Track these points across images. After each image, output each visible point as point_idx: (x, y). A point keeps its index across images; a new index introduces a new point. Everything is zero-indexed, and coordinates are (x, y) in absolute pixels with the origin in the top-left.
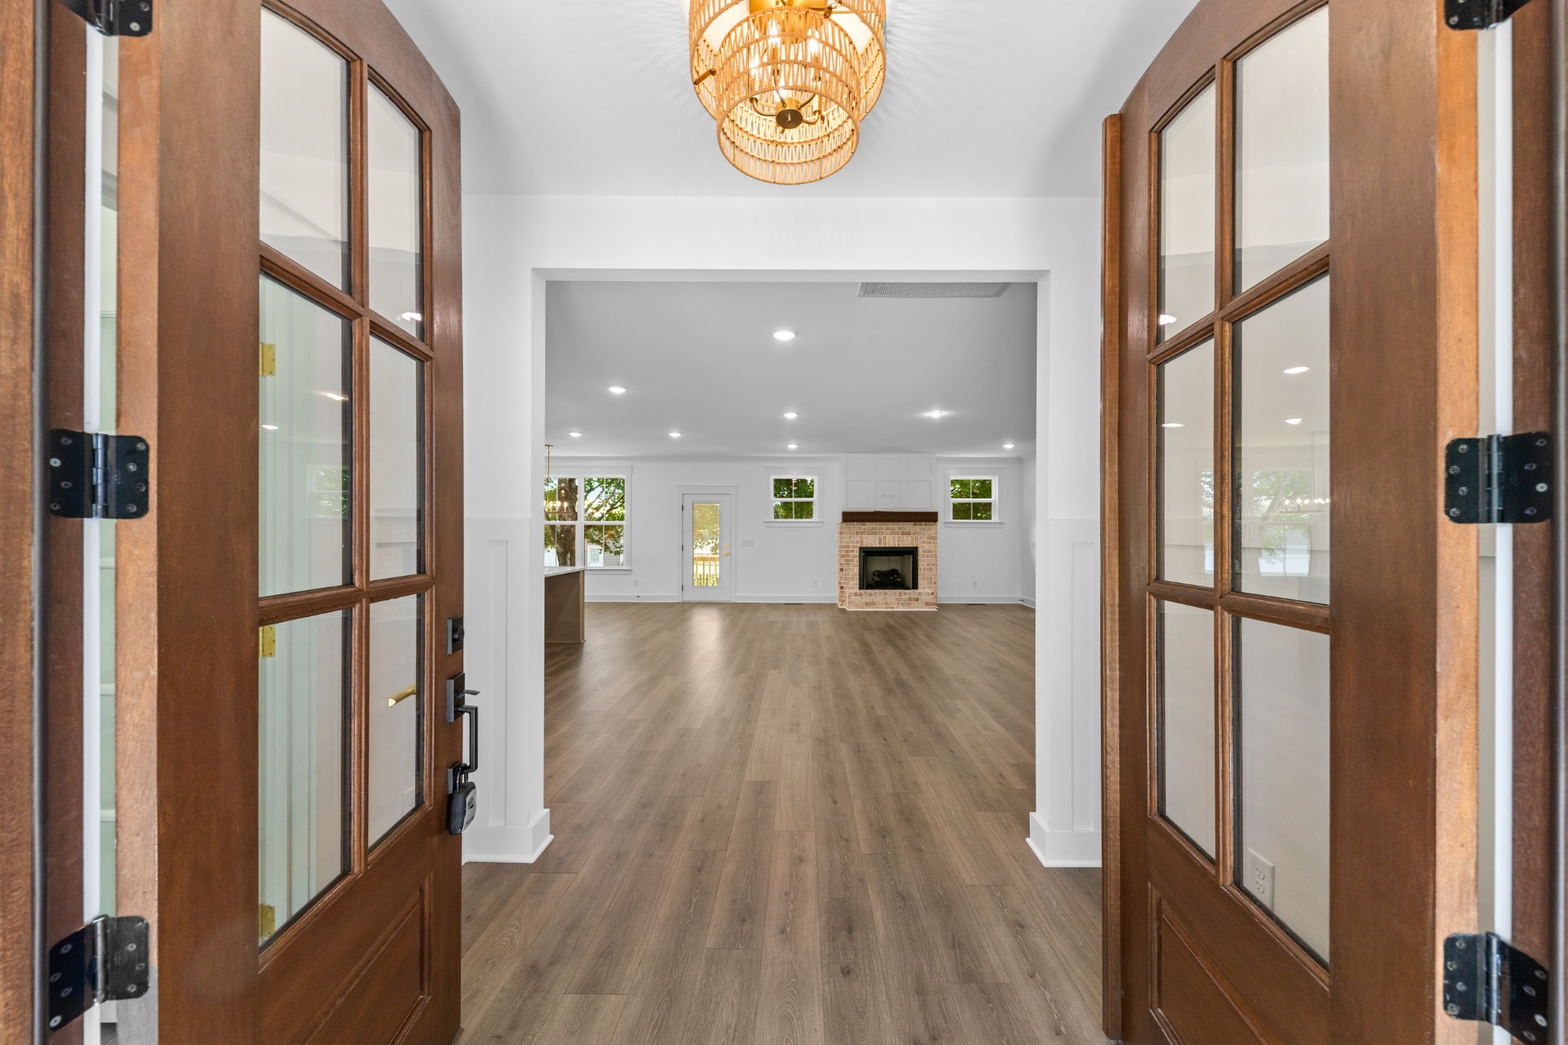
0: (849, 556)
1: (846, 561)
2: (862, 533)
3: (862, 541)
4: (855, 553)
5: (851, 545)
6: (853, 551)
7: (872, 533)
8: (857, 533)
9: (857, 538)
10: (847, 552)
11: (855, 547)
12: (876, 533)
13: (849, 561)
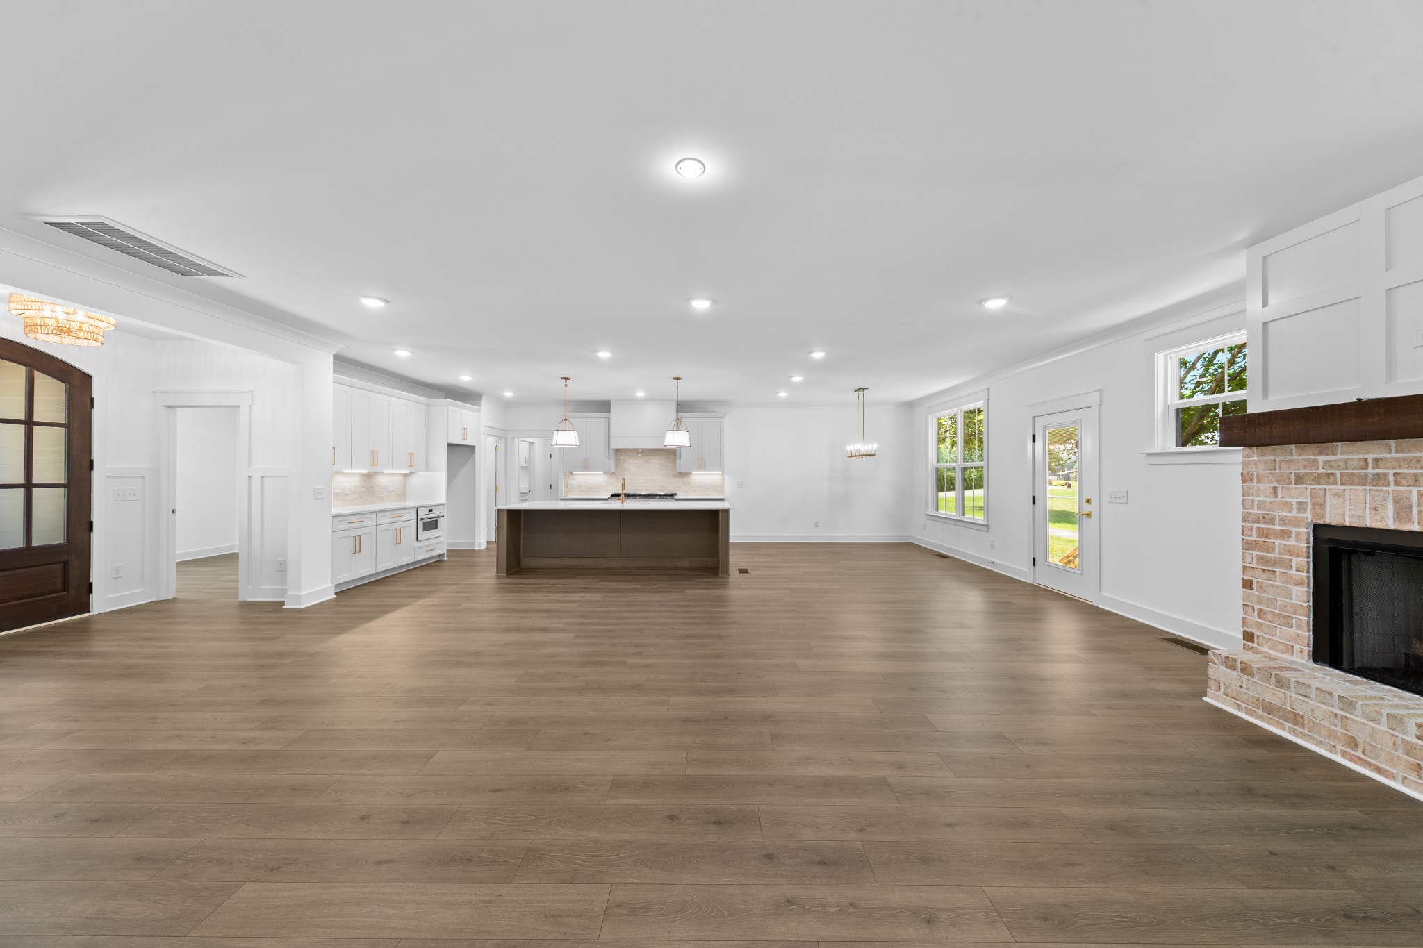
0: (1271, 549)
1: (1261, 560)
2: (1317, 479)
3: (1319, 506)
4: (1292, 542)
5: (1278, 514)
6: (1286, 534)
7: (1363, 480)
8: (1299, 479)
9: (1301, 494)
10: (1264, 533)
11: (1296, 523)
12: (1379, 479)
13: (1275, 562)
